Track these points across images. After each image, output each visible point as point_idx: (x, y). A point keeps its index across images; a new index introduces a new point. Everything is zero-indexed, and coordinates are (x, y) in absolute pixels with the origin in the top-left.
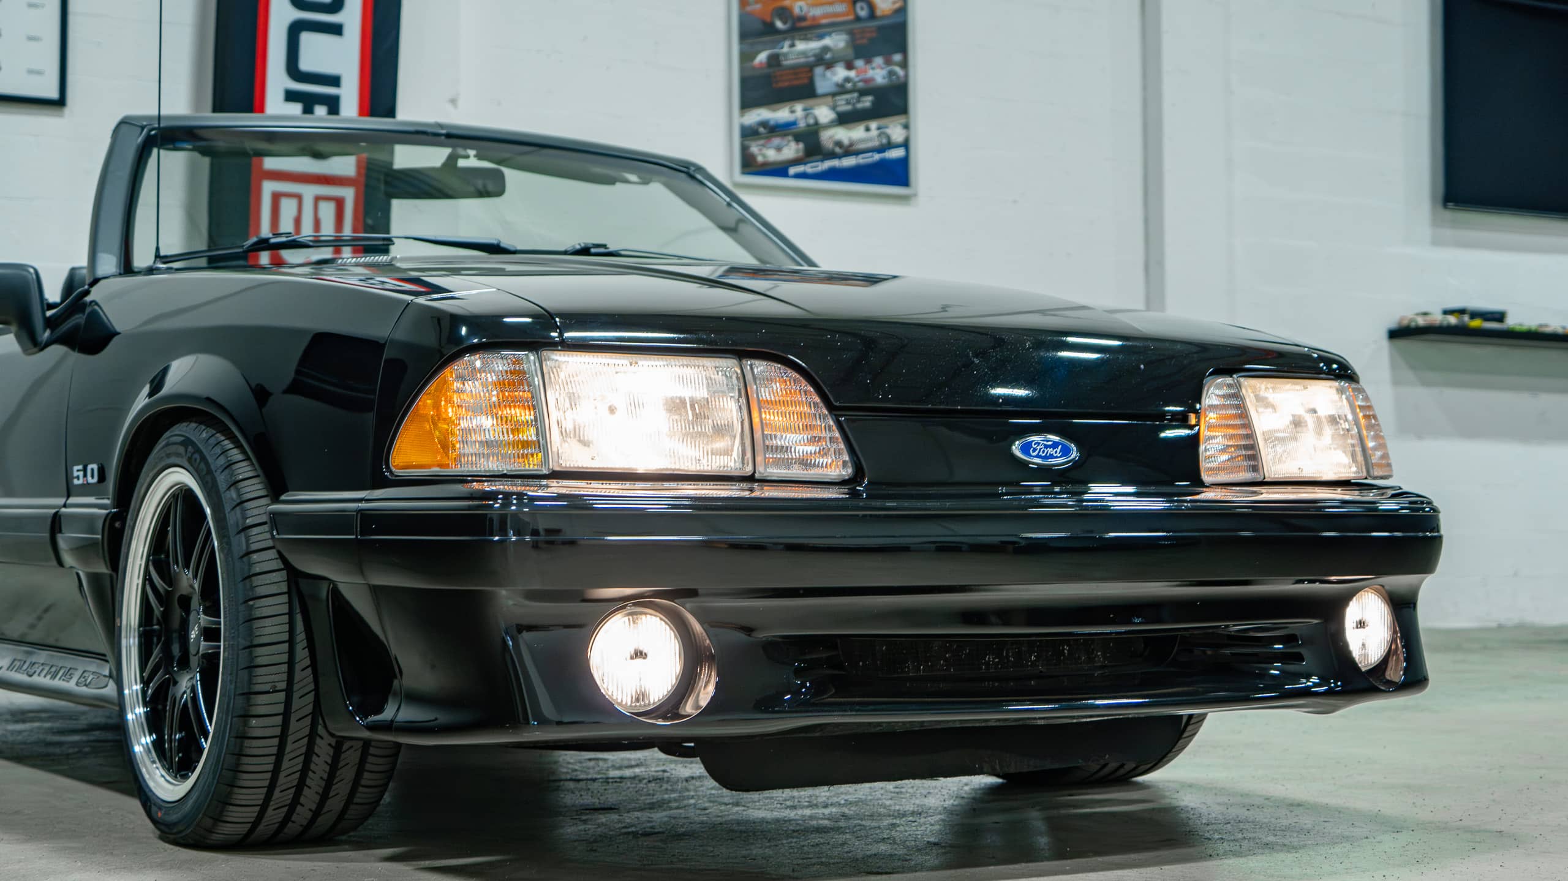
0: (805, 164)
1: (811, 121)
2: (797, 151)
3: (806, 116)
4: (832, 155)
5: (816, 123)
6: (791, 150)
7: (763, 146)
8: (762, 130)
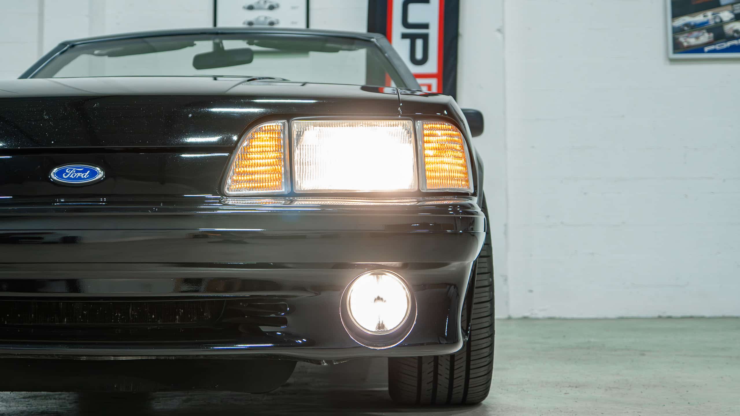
0: (715, 44)
1: (718, 20)
2: (709, 38)
3: (715, 18)
4: (732, 38)
5: (721, 21)
6: (705, 37)
7: (688, 37)
8: (686, 28)
